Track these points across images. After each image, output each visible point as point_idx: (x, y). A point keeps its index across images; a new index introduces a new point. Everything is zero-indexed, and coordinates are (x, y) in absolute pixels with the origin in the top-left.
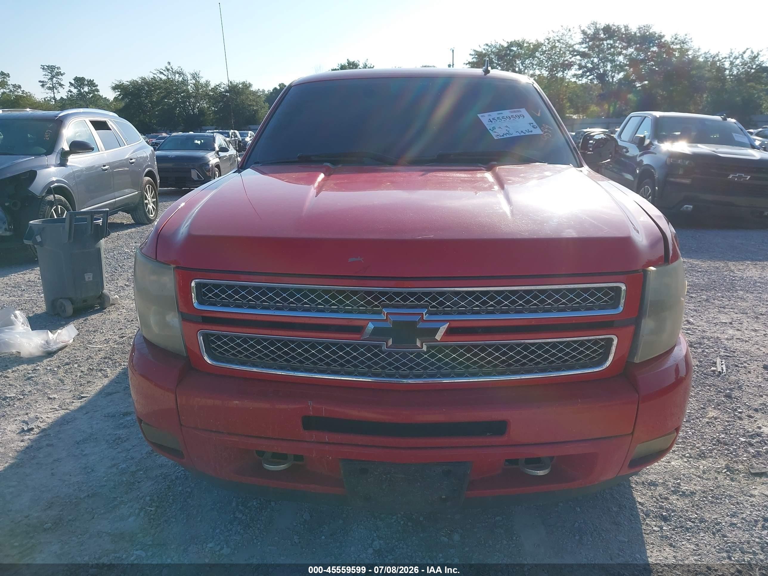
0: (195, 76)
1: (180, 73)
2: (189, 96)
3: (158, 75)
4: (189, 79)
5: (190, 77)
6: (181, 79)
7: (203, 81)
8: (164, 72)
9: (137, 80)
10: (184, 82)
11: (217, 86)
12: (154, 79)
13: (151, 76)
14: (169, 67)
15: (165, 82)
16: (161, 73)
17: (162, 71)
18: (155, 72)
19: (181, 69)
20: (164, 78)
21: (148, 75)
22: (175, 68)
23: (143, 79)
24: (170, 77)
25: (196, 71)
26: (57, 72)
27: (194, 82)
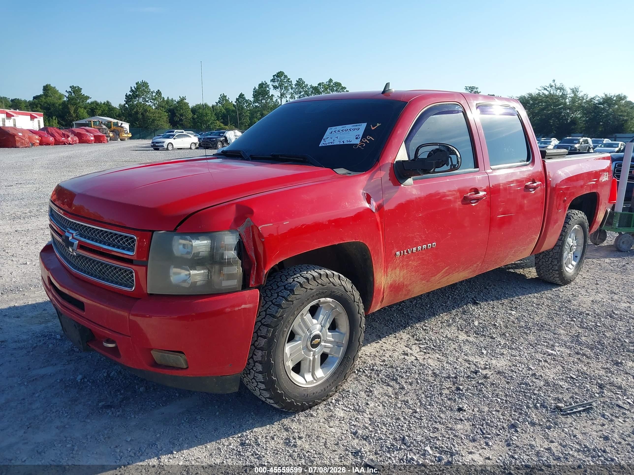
0: (574, 91)
1: (561, 89)
2: (565, 107)
3: (543, 91)
4: (568, 93)
5: (569, 91)
6: (561, 94)
7: (580, 94)
8: (548, 89)
9: (525, 96)
10: (564, 96)
11: (592, 98)
12: (539, 94)
13: (537, 92)
14: (553, 84)
15: (546, 97)
16: (545, 89)
17: (546, 88)
18: (540, 89)
19: (563, 86)
20: (546, 93)
21: (534, 92)
22: (558, 85)
23: (530, 95)
24: (552, 92)
25: (576, 86)
26: (475, 91)
27: (573, 95)
